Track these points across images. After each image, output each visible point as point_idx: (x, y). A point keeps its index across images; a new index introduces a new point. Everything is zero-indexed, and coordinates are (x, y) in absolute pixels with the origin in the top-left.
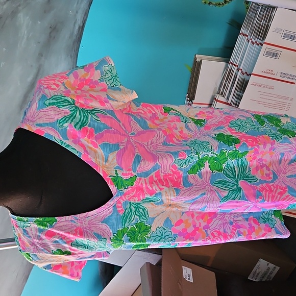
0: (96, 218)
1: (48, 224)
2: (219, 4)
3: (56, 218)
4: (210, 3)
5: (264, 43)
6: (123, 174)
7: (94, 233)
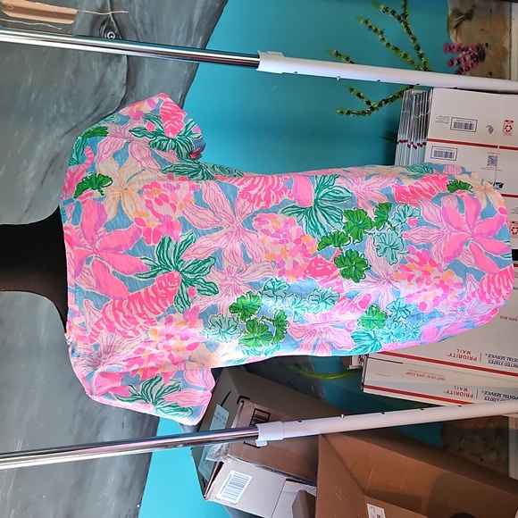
2: (364, 113)
4: (349, 113)
5: (429, 140)
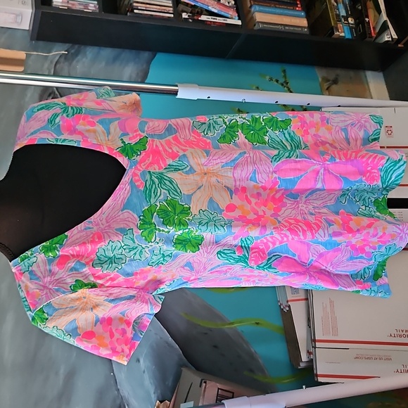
0: (113, 208)
1: (58, 245)
3: (66, 233)
6: (130, 139)
7: (116, 230)
